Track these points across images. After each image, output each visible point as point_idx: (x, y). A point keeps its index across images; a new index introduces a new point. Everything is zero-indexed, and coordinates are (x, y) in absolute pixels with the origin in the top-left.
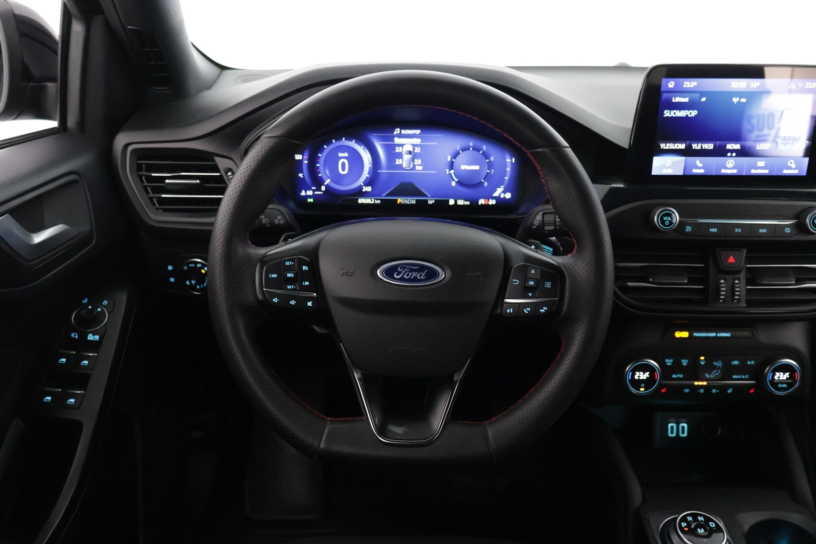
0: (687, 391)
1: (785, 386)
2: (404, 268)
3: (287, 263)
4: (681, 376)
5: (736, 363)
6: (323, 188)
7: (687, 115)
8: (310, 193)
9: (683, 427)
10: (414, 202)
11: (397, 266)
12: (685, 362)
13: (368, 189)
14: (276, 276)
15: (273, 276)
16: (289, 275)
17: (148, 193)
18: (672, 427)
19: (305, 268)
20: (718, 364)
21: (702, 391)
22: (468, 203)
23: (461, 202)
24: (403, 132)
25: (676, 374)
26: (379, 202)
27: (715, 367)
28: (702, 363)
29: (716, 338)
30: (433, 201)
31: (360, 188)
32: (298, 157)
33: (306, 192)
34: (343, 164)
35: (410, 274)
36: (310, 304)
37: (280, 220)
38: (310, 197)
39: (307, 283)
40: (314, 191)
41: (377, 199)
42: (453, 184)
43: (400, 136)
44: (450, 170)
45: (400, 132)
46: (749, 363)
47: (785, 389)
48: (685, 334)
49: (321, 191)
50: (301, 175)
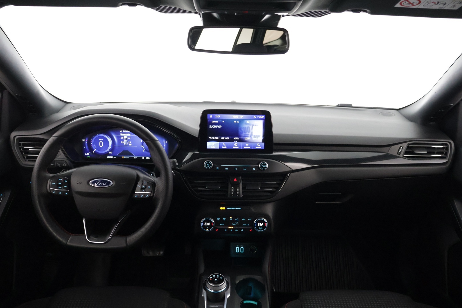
0: (226, 230)
1: (261, 228)
2: (99, 181)
3: (59, 180)
4: (223, 224)
5: (244, 219)
6: (93, 152)
7: (218, 127)
8: (88, 154)
9: (242, 249)
10: (129, 158)
11: (96, 181)
12: (224, 219)
13: (111, 153)
14: (55, 184)
15: (54, 184)
16: (59, 184)
17: (22, 154)
18: (238, 249)
19: (66, 181)
20: (237, 220)
21: (232, 230)
22: (150, 158)
23: (147, 158)
24: (124, 131)
25: (221, 224)
26: (115, 157)
27: (236, 221)
28: (231, 220)
29: (236, 209)
30: (136, 157)
31: (108, 152)
32: (84, 140)
33: (87, 154)
34: (101, 143)
35: (101, 183)
36: (66, 194)
37: (64, 165)
38: (88, 155)
39: (66, 186)
40: (90, 153)
41: (114, 157)
42: (144, 151)
43: (123, 133)
44: (142, 146)
45: (123, 131)
46: (249, 219)
47: (262, 229)
48: (224, 208)
49: (93, 153)
50: (85, 147)
